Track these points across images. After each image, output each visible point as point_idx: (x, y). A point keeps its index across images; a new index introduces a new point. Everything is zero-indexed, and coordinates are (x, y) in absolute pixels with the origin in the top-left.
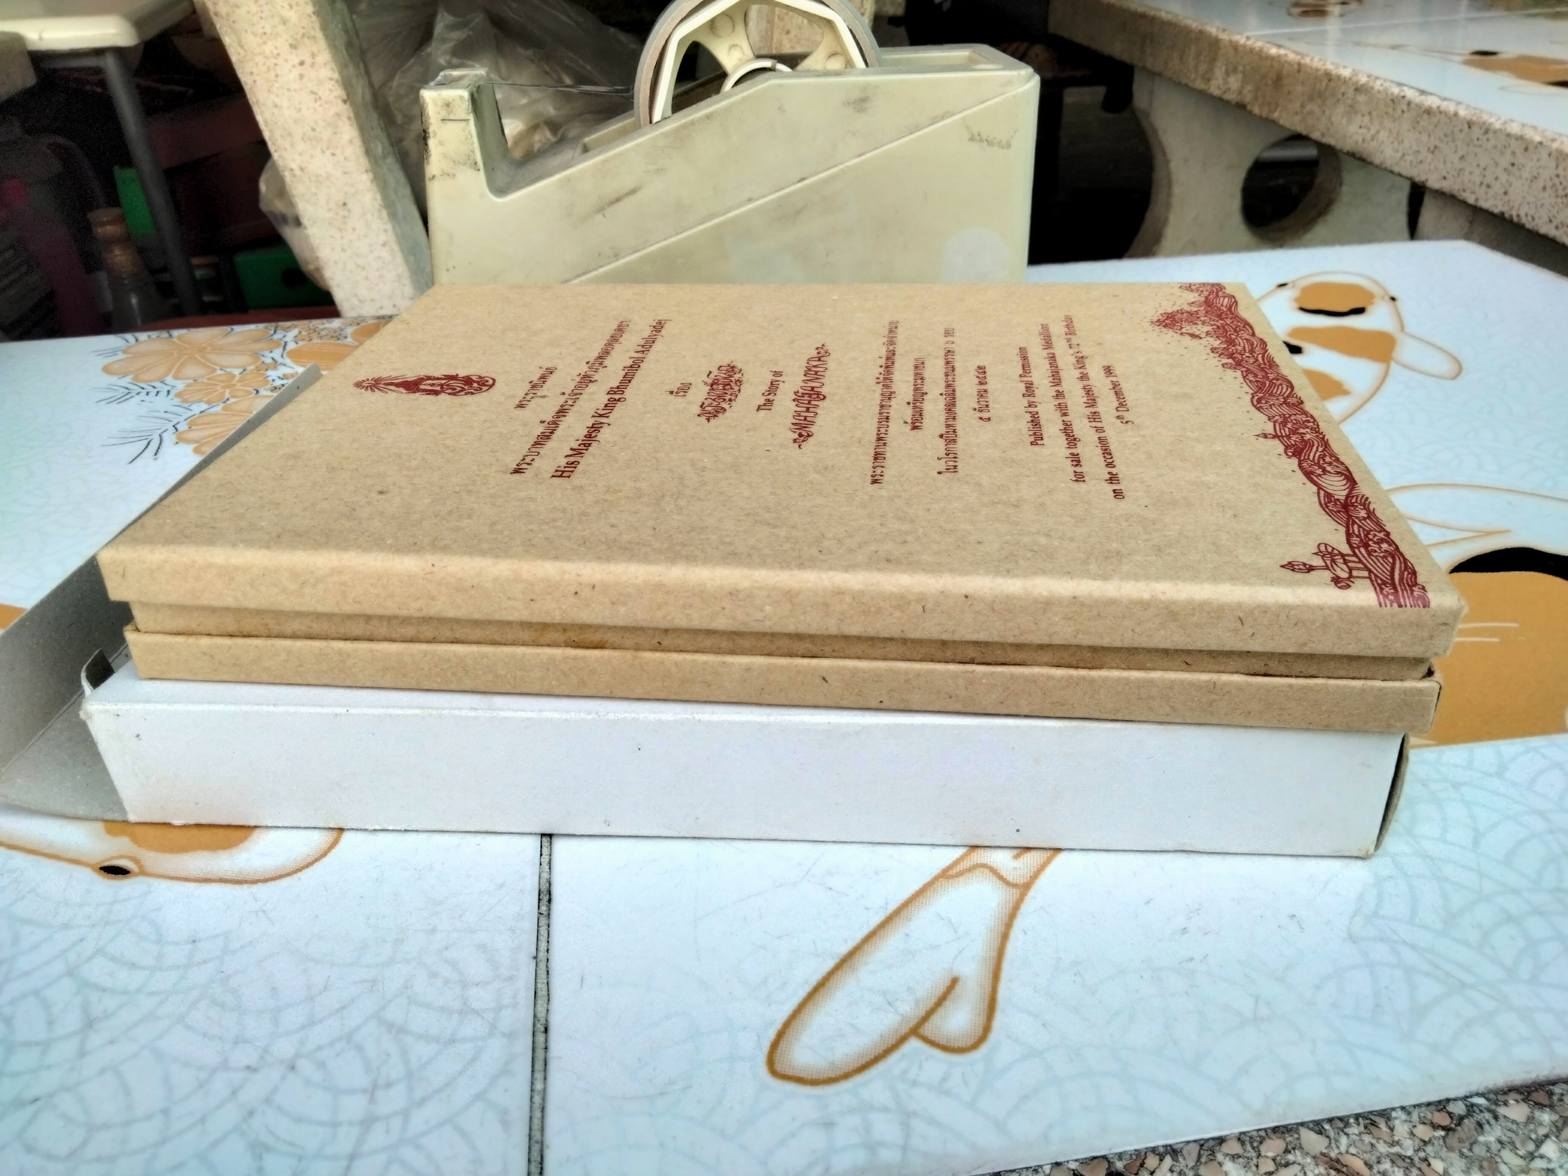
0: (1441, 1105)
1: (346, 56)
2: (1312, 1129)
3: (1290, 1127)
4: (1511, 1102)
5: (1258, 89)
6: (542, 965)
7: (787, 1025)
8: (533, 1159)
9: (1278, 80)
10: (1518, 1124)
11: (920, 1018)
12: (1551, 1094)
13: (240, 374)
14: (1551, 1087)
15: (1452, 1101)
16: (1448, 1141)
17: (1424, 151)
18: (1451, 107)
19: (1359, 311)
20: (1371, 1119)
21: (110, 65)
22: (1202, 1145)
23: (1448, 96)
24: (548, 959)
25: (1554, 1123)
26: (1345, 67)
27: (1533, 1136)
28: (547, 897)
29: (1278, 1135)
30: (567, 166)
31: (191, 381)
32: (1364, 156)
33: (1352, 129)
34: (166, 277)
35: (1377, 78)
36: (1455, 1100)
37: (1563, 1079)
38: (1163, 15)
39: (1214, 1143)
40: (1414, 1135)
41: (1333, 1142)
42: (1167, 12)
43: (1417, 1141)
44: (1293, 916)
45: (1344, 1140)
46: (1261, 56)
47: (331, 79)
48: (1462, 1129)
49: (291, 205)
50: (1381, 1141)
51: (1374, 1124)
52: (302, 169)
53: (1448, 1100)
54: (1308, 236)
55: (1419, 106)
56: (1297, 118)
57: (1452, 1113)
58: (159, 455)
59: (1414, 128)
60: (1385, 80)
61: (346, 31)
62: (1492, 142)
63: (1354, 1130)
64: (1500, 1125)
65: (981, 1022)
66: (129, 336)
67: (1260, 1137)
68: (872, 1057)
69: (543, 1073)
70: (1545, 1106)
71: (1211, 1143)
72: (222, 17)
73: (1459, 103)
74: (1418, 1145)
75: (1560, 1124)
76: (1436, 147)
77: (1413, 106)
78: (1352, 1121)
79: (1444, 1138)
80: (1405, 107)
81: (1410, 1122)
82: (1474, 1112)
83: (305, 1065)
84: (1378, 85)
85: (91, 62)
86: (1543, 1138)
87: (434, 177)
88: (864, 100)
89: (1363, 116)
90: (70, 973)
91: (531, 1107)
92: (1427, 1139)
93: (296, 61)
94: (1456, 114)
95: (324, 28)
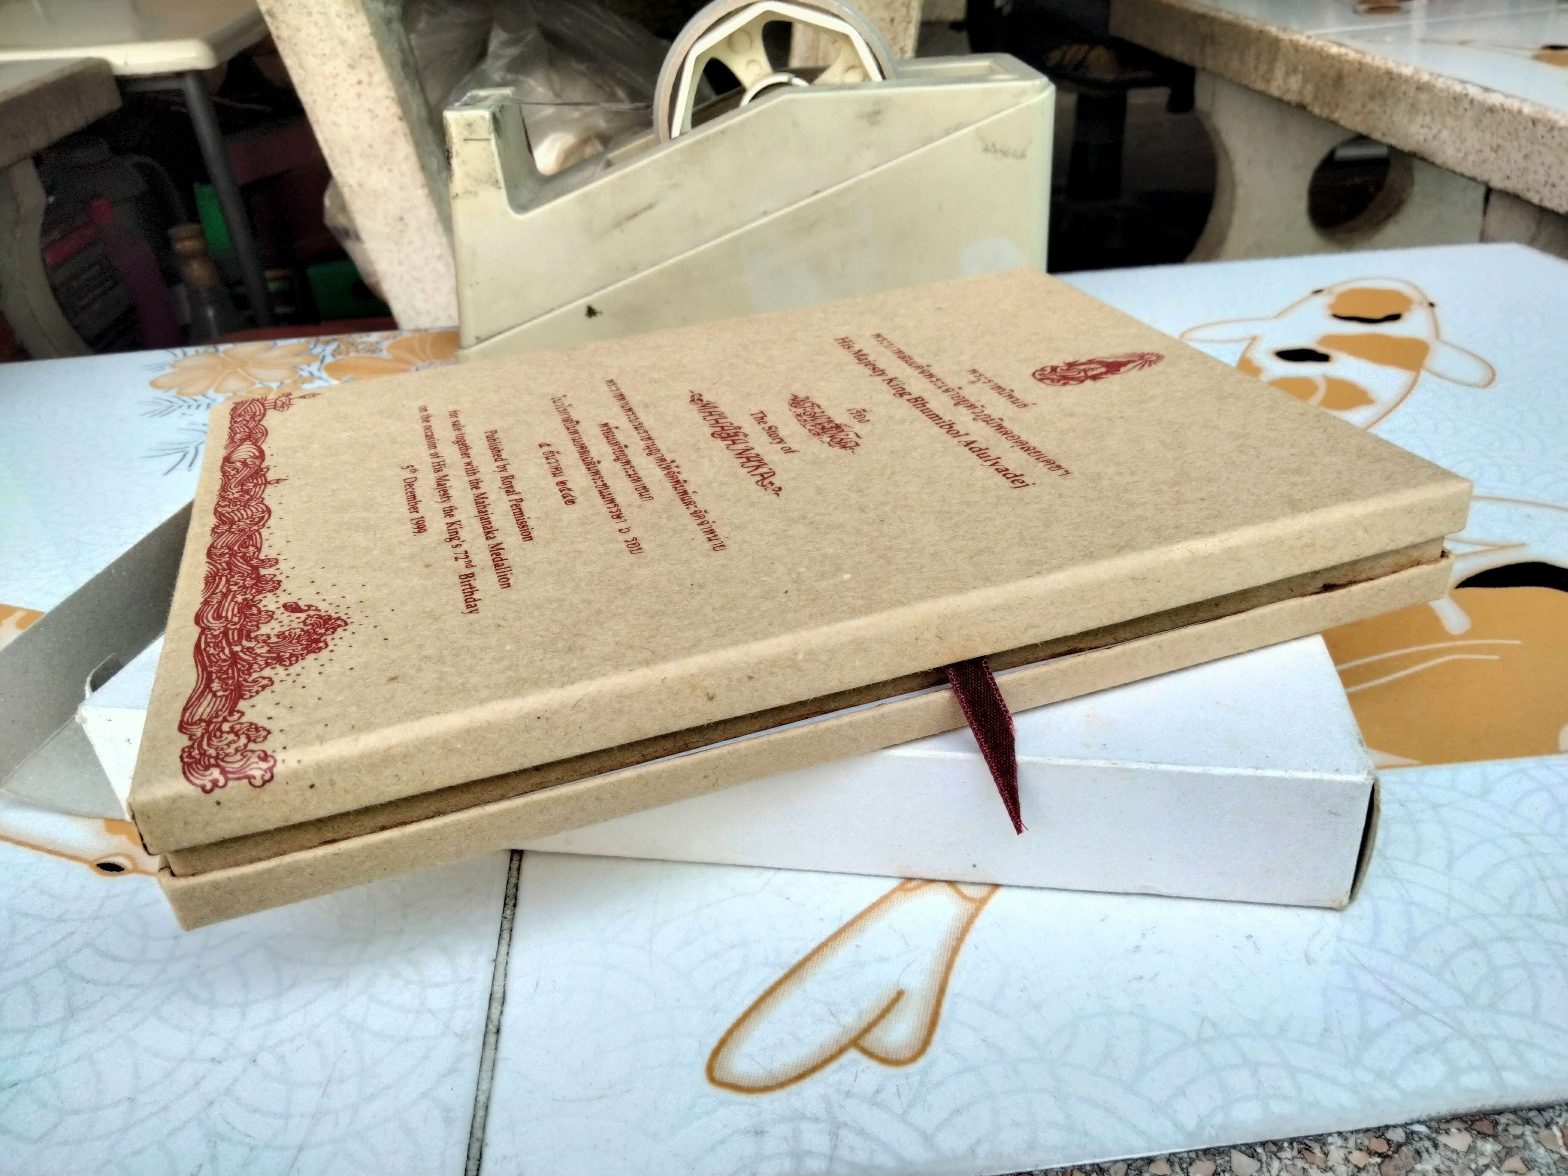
0: (1380, 1132)
1: (402, 74)
2: (1244, 1153)
3: (1221, 1149)
4: (1453, 1130)
5: (1317, 88)
6: (501, 969)
7: (730, 1032)
8: (472, 1156)
9: (1339, 79)
10: (1458, 1153)
11: (861, 1029)
12: (1496, 1124)
13: (278, 387)
14: (1497, 1117)
15: (1391, 1128)
16: (1384, 1168)
17: (1487, 150)
18: (1515, 105)
19: (1395, 317)
20: (1306, 1144)
21: (191, 87)
22: (1129, 1165)
23: (1511, 91)
24: (507, 963)
25: (1496, 1154)
26: (1407, 65)
27: (1473, 1166)
28: (513, 902)
29: (1210, 1157)
30: (586, 183)
31: (230, 394)
32: (1426, 155)
33: (1414, 128)
34: (241, 290)
35: (1439, 76)
36: (1395, 1126)
37: (1510, 1108)
38: (1225, 16)
39: (1143, 1163)
40: (1349, 1161)
41: (1264, 1165)
42: (1229, 13)
43: (1352, 1167)
44: (1249, 937)
45: (1276, 1164)
46: (1322, 56)
47: (387, 97)
48: (1400, 1157)
49: (351, 220)
50: (1314, 1167)
51: (1308, 1149)
52: (360, 185)
53: (1387, 1127)
54: (1378, 238)
55: (1482, 104)
56: (1358, 119)
57: (1390, 1140)
58: (193, 467)
59: (1477, 126)
60: (1448, 78)
61: (402, 50)
62: (1558, 140)
63: (1287, 1154)
64: (1440, 1154)
65: (922, 1036)
66: (178, 351)
67: (1191, 1158)
68: (810, 1067)
69: (490, 1073)
70: (1489, 1136)
71: (1139, 1163)
72: (284, 40)
73: (1523, 100)
74: (1352, 1171)
75: (1502, 1155)
76: (1499, 146)
77: (1476, 103)
78: (1286, 1145)
79: (1379, 1165)
80: (1467, 106)
81: (1346, 1147)
82: (1413, 1139)
83: (267, 1060)
84: (1440, 83)
85: (173, 85)
86: (1484, 1168)
87: (457, 195)
88: (877, 113)
89: (1425, 114)
90: (60, 964)
91: (475, 1106)
92: (1361, 1166)
93: (354, 80)
94: (1520, 112)
95: (381, 48)
